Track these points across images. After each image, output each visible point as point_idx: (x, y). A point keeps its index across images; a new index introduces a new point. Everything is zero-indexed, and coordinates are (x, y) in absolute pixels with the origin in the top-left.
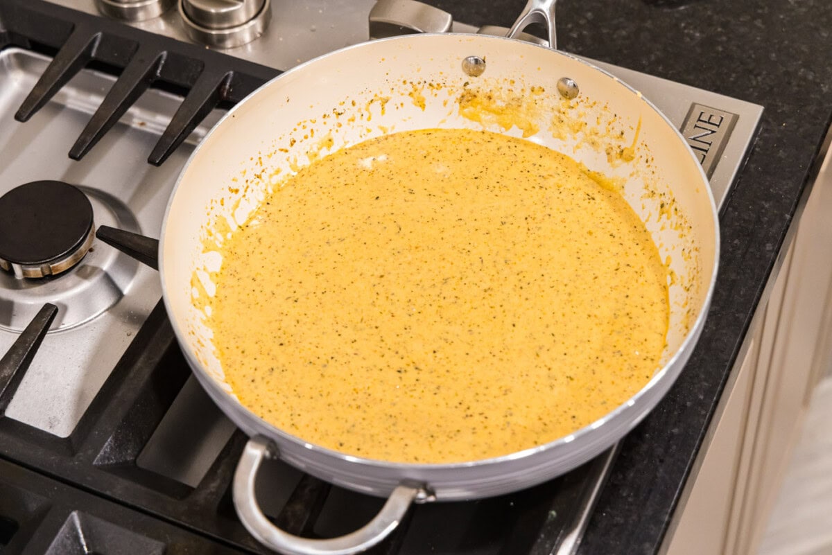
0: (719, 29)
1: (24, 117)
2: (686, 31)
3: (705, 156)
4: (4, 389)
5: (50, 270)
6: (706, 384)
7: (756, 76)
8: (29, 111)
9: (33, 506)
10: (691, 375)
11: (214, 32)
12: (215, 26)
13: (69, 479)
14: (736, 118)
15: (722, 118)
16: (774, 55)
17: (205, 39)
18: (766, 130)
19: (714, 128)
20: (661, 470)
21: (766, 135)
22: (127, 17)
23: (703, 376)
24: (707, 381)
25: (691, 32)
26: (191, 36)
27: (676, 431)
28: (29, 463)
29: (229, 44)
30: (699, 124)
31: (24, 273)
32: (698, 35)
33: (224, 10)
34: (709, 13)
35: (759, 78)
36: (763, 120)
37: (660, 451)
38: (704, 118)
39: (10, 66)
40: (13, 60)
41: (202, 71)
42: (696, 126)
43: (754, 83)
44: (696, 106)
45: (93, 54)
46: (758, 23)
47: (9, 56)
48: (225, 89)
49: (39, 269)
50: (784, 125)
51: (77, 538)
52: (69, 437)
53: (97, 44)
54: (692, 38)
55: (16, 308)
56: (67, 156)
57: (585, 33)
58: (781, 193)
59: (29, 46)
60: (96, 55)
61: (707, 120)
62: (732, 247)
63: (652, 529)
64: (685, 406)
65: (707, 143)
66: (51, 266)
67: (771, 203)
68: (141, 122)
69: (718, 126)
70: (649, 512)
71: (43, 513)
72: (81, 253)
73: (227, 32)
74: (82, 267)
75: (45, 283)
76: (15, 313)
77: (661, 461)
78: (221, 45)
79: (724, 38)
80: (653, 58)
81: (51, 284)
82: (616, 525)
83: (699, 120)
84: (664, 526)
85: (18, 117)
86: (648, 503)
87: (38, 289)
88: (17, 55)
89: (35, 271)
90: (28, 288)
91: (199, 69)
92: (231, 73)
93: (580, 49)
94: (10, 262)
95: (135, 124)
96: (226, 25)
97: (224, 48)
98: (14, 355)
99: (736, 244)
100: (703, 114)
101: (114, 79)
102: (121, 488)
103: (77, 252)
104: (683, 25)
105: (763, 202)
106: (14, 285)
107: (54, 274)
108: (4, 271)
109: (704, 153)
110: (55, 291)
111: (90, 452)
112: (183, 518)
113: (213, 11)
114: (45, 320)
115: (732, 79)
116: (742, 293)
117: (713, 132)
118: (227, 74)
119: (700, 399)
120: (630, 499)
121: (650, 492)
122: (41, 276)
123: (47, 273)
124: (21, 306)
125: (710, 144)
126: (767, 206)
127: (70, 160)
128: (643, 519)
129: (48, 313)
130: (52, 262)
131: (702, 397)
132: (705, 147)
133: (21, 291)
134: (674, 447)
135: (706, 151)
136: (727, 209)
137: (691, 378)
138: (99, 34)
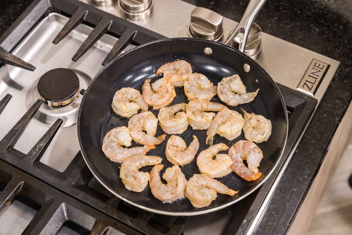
0: (326, 28)
1: (56, 43)
2: (313, 28)
3: (316, 81)
4: (40, 152)
5: (62, 104)
6: (308, 172)
7: (338, 49)
8: (58, 40)
9: (48, 199)
10: (303, 168)
11: (131, 14)
12: (131, 11)
13: (62, 190)
14: (329, 66)
15: (324, 66)
16: (346, 41)
17: (127, 16)
18: (340, 71)
19: (320, 70)
20: (288, 205)
21: (340, 73)
22: (98, 4)
23: (307, 169)
24: (309, 171)
25: (315, 28)
26: (123, 15)
27: (295, 190)
28: (47, 182)
29: (136, 19)
30: (315, 67)
31: (52, 104)
32: (317, 30)
33: (135, 6)
34: (322, 21)
35: (340, 50)
36: (340, 67)
37: (288, 197)
38: (317, 65)
39: (52, 20)
40: (54, 18)
41: (125, 30)
42: (313, 68)
43: (337, 51)
44: (314, 60)
45: (84, 19)
46: (341, 27)
47: (52, 16)
48: (133, 37)
49: (57, 103)
50: (347, 69)
51: (63, 213)
52: (63, 172)
53: (86, 15)
54: (315, 31)
55: (47, 117)
56: (71, 60)
57: (274, 25)
58: (344, 97)
59: (60, 12)
60: (85, 19)
61: (318, 66)
62: (323, 117)
63: (282, 228)
64: (299, 180)
65: (317, 76)
66: (62, 102)
67: (340, 101)
68: (100, 46)
69: (322, 69)
70: (282, 221)
71: (51, 202)
72: (74, 98)
73: (136, 14)
74: (74, 103)
75: (59, 108)
76: (47, 119)
77: (288, 201)
78: (133, 19)
79: (327, 32)
80: (299, 38)
81: (62, 109)
82: (269, 225)
83: (315, 66)
84: (287, 227)
85: (54, 42)
86: (282, 218)
87: (56, 110)
88: (55, 16)
89: (56, 104)
90: (52, 110)
91: (124, 29)
92: (136, 31)
93: (271, 32)
94: (46, 100)
95: (98, 47)
96: (136, 12)
97: (134, 20)
98: (45, 138)
99: (325, 116)
100: (317, 64)
101: (92, 29)
102: (81, 195)
103: (72, 98)
104: (312, 25)
105: (337, 100)
106: (48, 108)
107: (63, 105)
108: (44, 102)
109: (315, 79)
110: (63, 112)
111: (71, 180)
112: (104, 210)
113: (131, 6)
114: (58, 125)
115: (329, 49)
116: (325, 136)
117: (320, 71)
118: (135, 32)
119: (305, 178)
120: (275, 216)
121: (283, 213)
122: (58, 106)
123: (60, 104)
124: (50, 116)
125: (318, 76)
126: (338, 102)
127: (72, 61)
128: (279, 224)
129: (59, 122)
130: (62, 101)
131: (306, 177)
132: (316, 77)
133: (50, 111)
134: (294, 196)
135: (316, 79)
136: (322, 102)
137: (302, 169)
138: (87, 11)
